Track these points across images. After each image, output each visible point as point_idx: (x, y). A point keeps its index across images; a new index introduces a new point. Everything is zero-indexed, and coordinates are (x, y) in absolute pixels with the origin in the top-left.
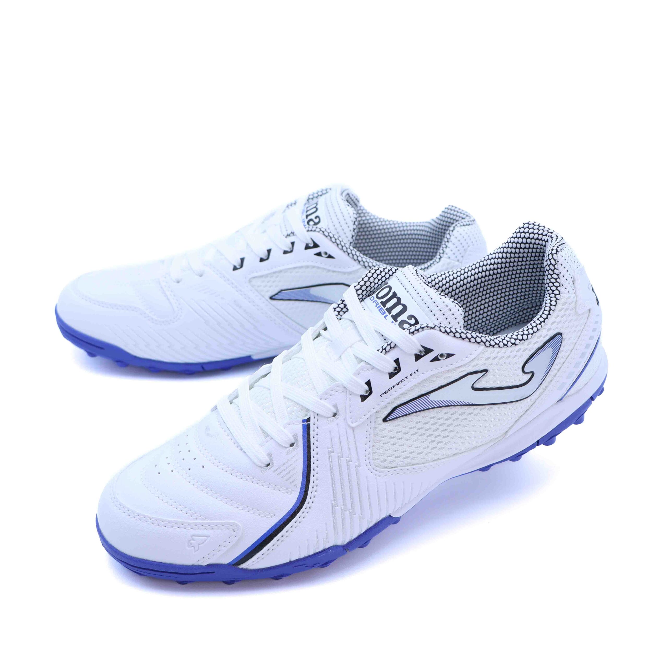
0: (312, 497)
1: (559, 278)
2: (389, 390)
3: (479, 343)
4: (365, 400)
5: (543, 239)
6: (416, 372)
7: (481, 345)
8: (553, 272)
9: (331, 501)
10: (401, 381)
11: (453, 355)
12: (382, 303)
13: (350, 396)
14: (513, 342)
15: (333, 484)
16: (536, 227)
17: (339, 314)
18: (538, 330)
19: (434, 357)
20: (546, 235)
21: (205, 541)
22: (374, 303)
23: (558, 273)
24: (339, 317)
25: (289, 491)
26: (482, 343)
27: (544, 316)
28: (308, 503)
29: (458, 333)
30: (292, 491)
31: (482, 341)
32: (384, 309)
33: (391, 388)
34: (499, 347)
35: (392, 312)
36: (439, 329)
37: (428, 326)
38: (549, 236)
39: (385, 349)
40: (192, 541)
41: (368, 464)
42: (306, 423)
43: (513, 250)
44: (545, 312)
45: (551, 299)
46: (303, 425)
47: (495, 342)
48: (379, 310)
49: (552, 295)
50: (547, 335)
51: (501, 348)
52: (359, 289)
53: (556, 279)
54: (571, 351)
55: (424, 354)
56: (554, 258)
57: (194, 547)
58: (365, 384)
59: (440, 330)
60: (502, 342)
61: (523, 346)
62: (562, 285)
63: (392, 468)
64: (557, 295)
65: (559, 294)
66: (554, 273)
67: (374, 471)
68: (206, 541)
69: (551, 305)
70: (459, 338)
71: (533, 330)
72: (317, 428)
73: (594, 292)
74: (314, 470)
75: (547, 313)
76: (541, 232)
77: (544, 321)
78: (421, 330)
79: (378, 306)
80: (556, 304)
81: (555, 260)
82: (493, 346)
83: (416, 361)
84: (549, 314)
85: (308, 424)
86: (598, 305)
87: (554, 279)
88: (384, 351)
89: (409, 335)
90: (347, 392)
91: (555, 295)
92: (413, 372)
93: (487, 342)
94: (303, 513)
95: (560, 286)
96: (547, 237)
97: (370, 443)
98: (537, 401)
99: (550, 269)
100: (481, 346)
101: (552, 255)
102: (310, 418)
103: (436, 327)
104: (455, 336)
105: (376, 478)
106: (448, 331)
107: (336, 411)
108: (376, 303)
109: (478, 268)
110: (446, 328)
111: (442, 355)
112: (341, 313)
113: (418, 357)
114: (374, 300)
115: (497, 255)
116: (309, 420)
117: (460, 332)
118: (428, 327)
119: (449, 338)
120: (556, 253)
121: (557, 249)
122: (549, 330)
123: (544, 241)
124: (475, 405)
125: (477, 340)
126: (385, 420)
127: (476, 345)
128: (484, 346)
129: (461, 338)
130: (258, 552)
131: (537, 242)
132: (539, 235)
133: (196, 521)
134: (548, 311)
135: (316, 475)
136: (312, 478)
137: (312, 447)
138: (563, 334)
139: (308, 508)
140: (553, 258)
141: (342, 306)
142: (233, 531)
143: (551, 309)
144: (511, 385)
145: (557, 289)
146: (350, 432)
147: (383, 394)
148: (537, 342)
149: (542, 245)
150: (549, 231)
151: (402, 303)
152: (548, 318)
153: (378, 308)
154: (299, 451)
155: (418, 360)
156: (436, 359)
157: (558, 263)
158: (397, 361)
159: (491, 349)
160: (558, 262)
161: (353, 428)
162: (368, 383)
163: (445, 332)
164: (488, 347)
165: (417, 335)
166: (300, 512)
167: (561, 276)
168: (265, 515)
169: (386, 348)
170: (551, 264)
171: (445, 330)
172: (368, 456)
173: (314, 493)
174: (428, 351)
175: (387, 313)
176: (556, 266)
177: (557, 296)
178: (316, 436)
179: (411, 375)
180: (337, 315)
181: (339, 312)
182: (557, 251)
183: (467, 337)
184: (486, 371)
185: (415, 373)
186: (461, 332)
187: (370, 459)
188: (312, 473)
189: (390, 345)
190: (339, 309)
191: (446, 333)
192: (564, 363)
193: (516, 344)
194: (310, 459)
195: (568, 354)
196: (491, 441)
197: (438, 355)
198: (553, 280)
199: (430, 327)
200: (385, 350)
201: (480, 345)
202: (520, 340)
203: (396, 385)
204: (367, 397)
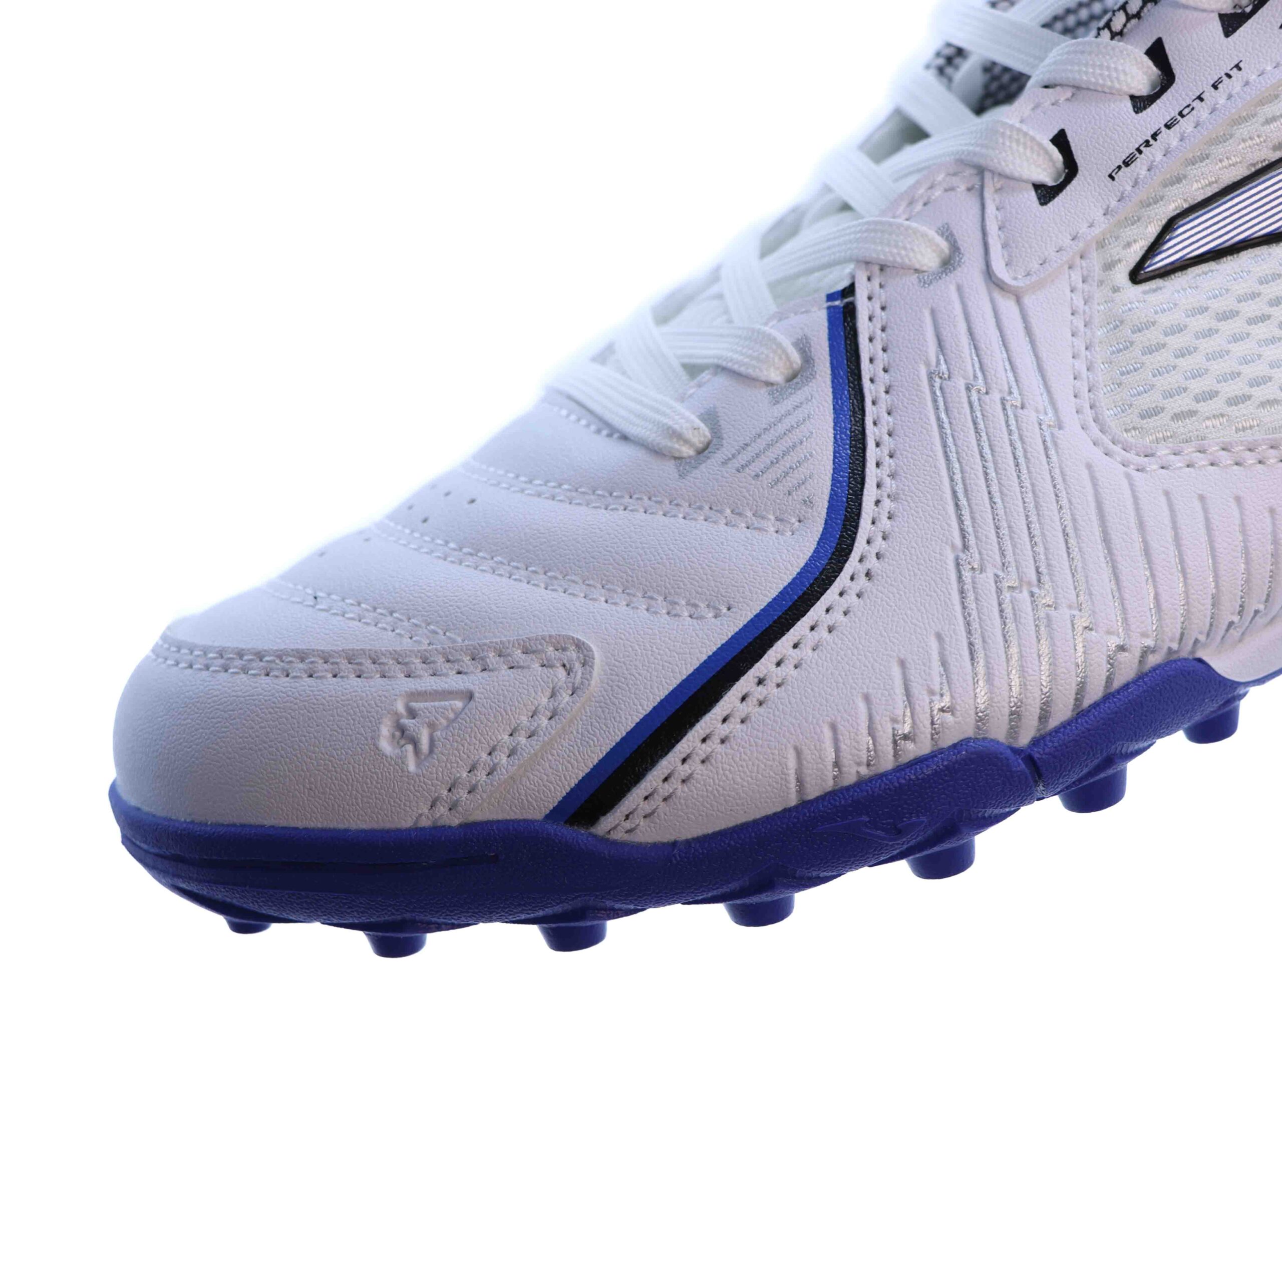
2: (1140, 152)
4: (1051, 199)
6: (1234, 73)
10: (1181, 114)
21: (457, 715)
25: (784, 521)
28: (861, 561)
30: (798, 523)
33: (1147, 142)
39: (1107, 25)
40: (406, 721)
42: (842, 301)
46: (829, 308)
55: (1254, 7)
57: (415, 744)
58: (1049, 146)
63: (1189, 440)
67: (1117, 449)
68: (462, 717)
72: (883, 308)
74: (878, 445)
83: (1227, 34)
85: (846, 301)
90: (981, 177)
92: (1223, 74)
94: (842, 594)
102: (852, 286)
105: (1128, 476)
107: (951, 248)
113: (1234, 21)
116: (848, 291)
126: (1136, 277)
130: (665, 751)
133: (425, 647)
135: (887, 462)
139: (861, 578)
142: (565, 671)
146: (1008, 309)
147: (1119, 167)
154: (818, 388)
155: (1234, 30)
158: (1157, 54)
161: (1018, 297)
162: (1061, 141)
166: (829, 592)
168: (693, 611)
169: (1110, 20)
179: (1215, 87)
185: (1229, 76)
200: (1110, 30)
203: (1163, 129)
204: (1061, 187)
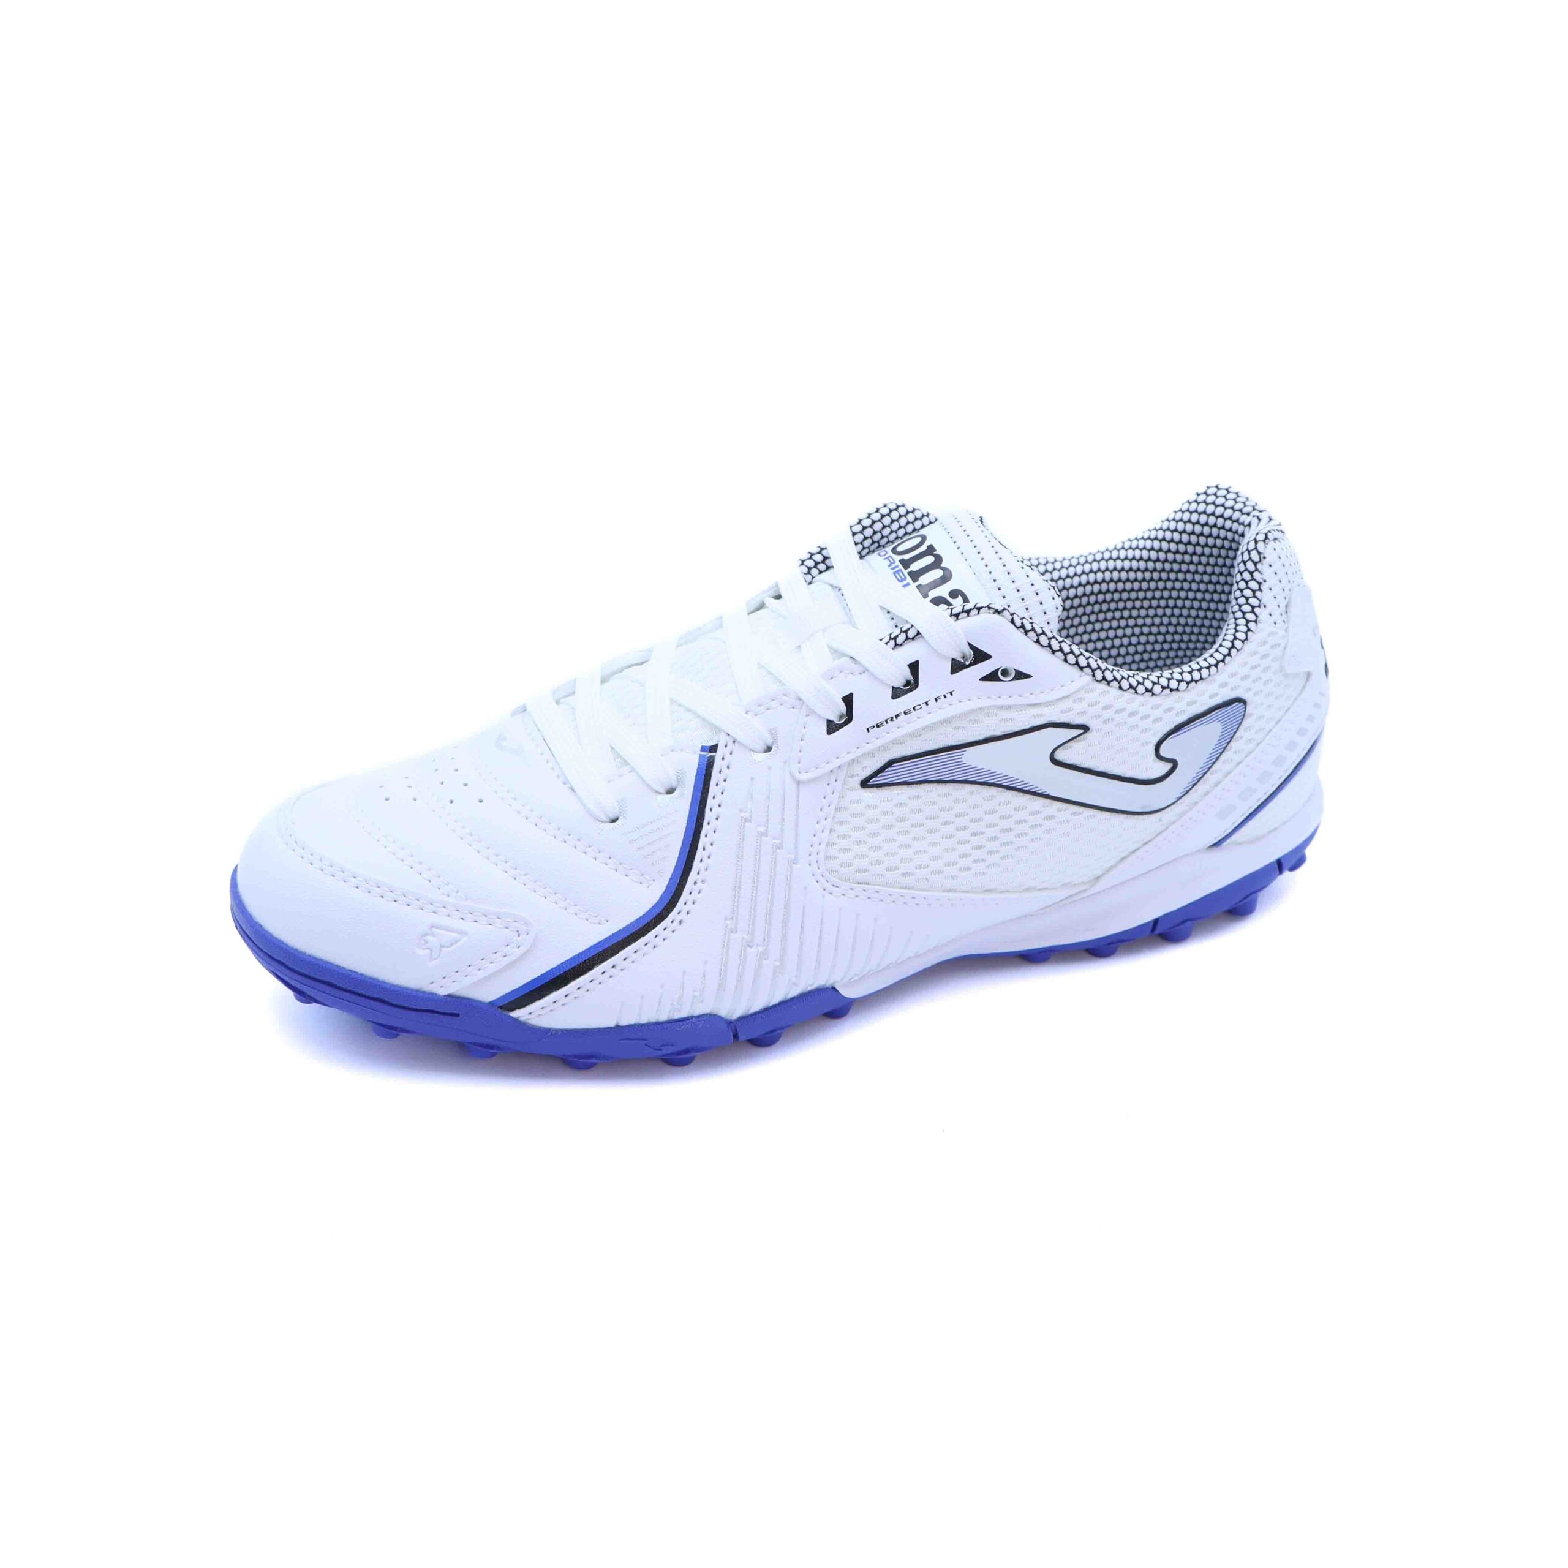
0: (690, 903)
1: (1260, 590)
2: (887, 722)
3: (1081, 668)
4: (834, 732)
5: (1241, 521)
6: (948, 696)
7: (1086, 674)
8: (1252, 576)
9: (726, 919)
10: (914, 708)
11: (1028, 676)
12: (902, 561)
13: (806, 719)
14: (1150, 687)
15: (737, 888)
16: (1231, 496)
17: (809, 573)
18: (1201, 679)
19: (990, 672)
20: (1248, 514)
21: (457, 942)
22: (887, 560)
23: (1261, 581)
24: (809, 577)
25: (645, 878)
26: (1087, 670)
27: (1219, 657)
28: (679, 913)
29: (1046, 635)
30: (652, 882)
31: (1089, 666)
32: (906, 572)
33: (892, 718)
34: (1120, 688)
35: (920, 579)
36: (1010, 617)
37: (990, 606)
38: (1254, 516)
39: (895, 638)
40: (429, 938)
41: (815, 865)
42: (709, 755)
43: (1176, 536)
44: (1221, 649)
45: (1238, 628)
46: (700, 755)
47: (1114, 676)
48: (894, 573)
49: (1242, 622)
50: (1217, 694)
51: (1124, 690)
52: (858, 531)
53: (1254, 591)
54: (1258, 744)
55: (971, 662)
56: (1258, 548)
57: (432, 951)
58: (841, 700)
59: (1012, 621)
60: (1128, 680)
61: (1167, 700)
62: (1265, 606)
63: (861, 883)
64: (1251, 621)
65: (1256, 622)
66: (1253, 579)
67: (823, 880)
68: (458, 944)
69: (1235, 638)
70: (1046, 647)
71: (1192, 675)
72: (728, 767)
73: (1322, 647)
74: (704, 849)
75: (1225, 651)
76: (1238, 506)
77: (1216, 666)
78: (975, 611)
79: (893, 566)
80: (1247, 639)
81: (1259, 553)
82: (1109, 683)
83: (952, 673)
84: (1229, 654)
85: (711, 756)
86: (1327, 675)
87: (1251, 590)
88: (892, 642)
89: (949, 617)
90: (801, 708)
91: (1248, 621)
92: (942, 694)
93: (1099, 670)
94: (665, 929)
95: (1259, 606)
96: (1251, 517)
97: (826, 822)
98: (1172, 828)
99: (1246, 570)
100: (1086, 676)
101: (1256, 542)
102: (716, 746)
103: (1006, 612)
104: (1038, 641)
105: (824, 896)
106: (1028, 627)
107: (773, 743)
108: (890, 561)
109: (1099, 562)
110: (1024, 621)
111: (1005, 673)
112: (814, 572)
113: (957, 666)
114: (886, 556)
115: (1141, 544)
116: (714, 749)
117: (1050, 635)
118: (989, 608)
119: (1026, 643)
120: (1264, 541)
121: (1266, 535)
122: (1224, 685)
123: (1243, 524)
124: (1048, 797)
125: (1079, 660)
126: (865, 784)
127: (1075, 671)
128: (1090, 678)
129: (1048, 649)
130: (557, 989)
131: (1228, 524)
132: (1234, 511)
133: (446, 899)
134: (1227, 648)
135: (706, 860)
136: (696, 863)
137: (710, 802)
138: (1248, 704)
139: (676, 922)
140: (1256, 548)
141: (819, 558)
142: (517, 935)
143: (1233, 646)
144: (1128, 775)
145: (1253, 612)
146: (791, 787)
147: (873, 727)
148: (1195, 702)
149: (1236, 532)
150: (1256, 507)
151: (943, 565)
152: (1226, 661)
153: (893, 569)
154: (682, 804)
155: (956, 672)
156: (992, 677)
157: (1264, 561)
158: (914, 667)
159: (1103, 686)
160: (1264, 558)
161: (799, 783)
162: (848, 700)
163: (1020, 627)
164: (1097, 681)
165: (964, 621)
166: (658, 927)
167: (1264, 587)
168: (588, 917)
169: (897, 636)
170: (1250, 559)
171: (1022, 623)
172: (816, 846)
173: (695, 895)
174: (980, 656)
175: (909, 580)
176: (1259, 566)
177: (1252, 625)
178: (722, 783)
179: (936, 700)
180: (805, 574)
181: (809, 569)
182: (1267, 538)
183: (1061, 650)
184: (1085, 728)
185: (945, 696)
186: (1052, 636)
187: (820, 854)
188: (700, 853)
189: (906, 632)
190: (811, 563)
191: (1021, 629)
192: (1239, 764)
193: (1155, 692)
194: (702, 826)
195: (1251, 746)
196: (1065, 885)
197: (998, 670)
198: (1248, 593)
199: (993, 609)
200: (895, 641)
201: (1084, 674)
202: (1163, 688)
203: (903, 713)
204: (841, 726)
